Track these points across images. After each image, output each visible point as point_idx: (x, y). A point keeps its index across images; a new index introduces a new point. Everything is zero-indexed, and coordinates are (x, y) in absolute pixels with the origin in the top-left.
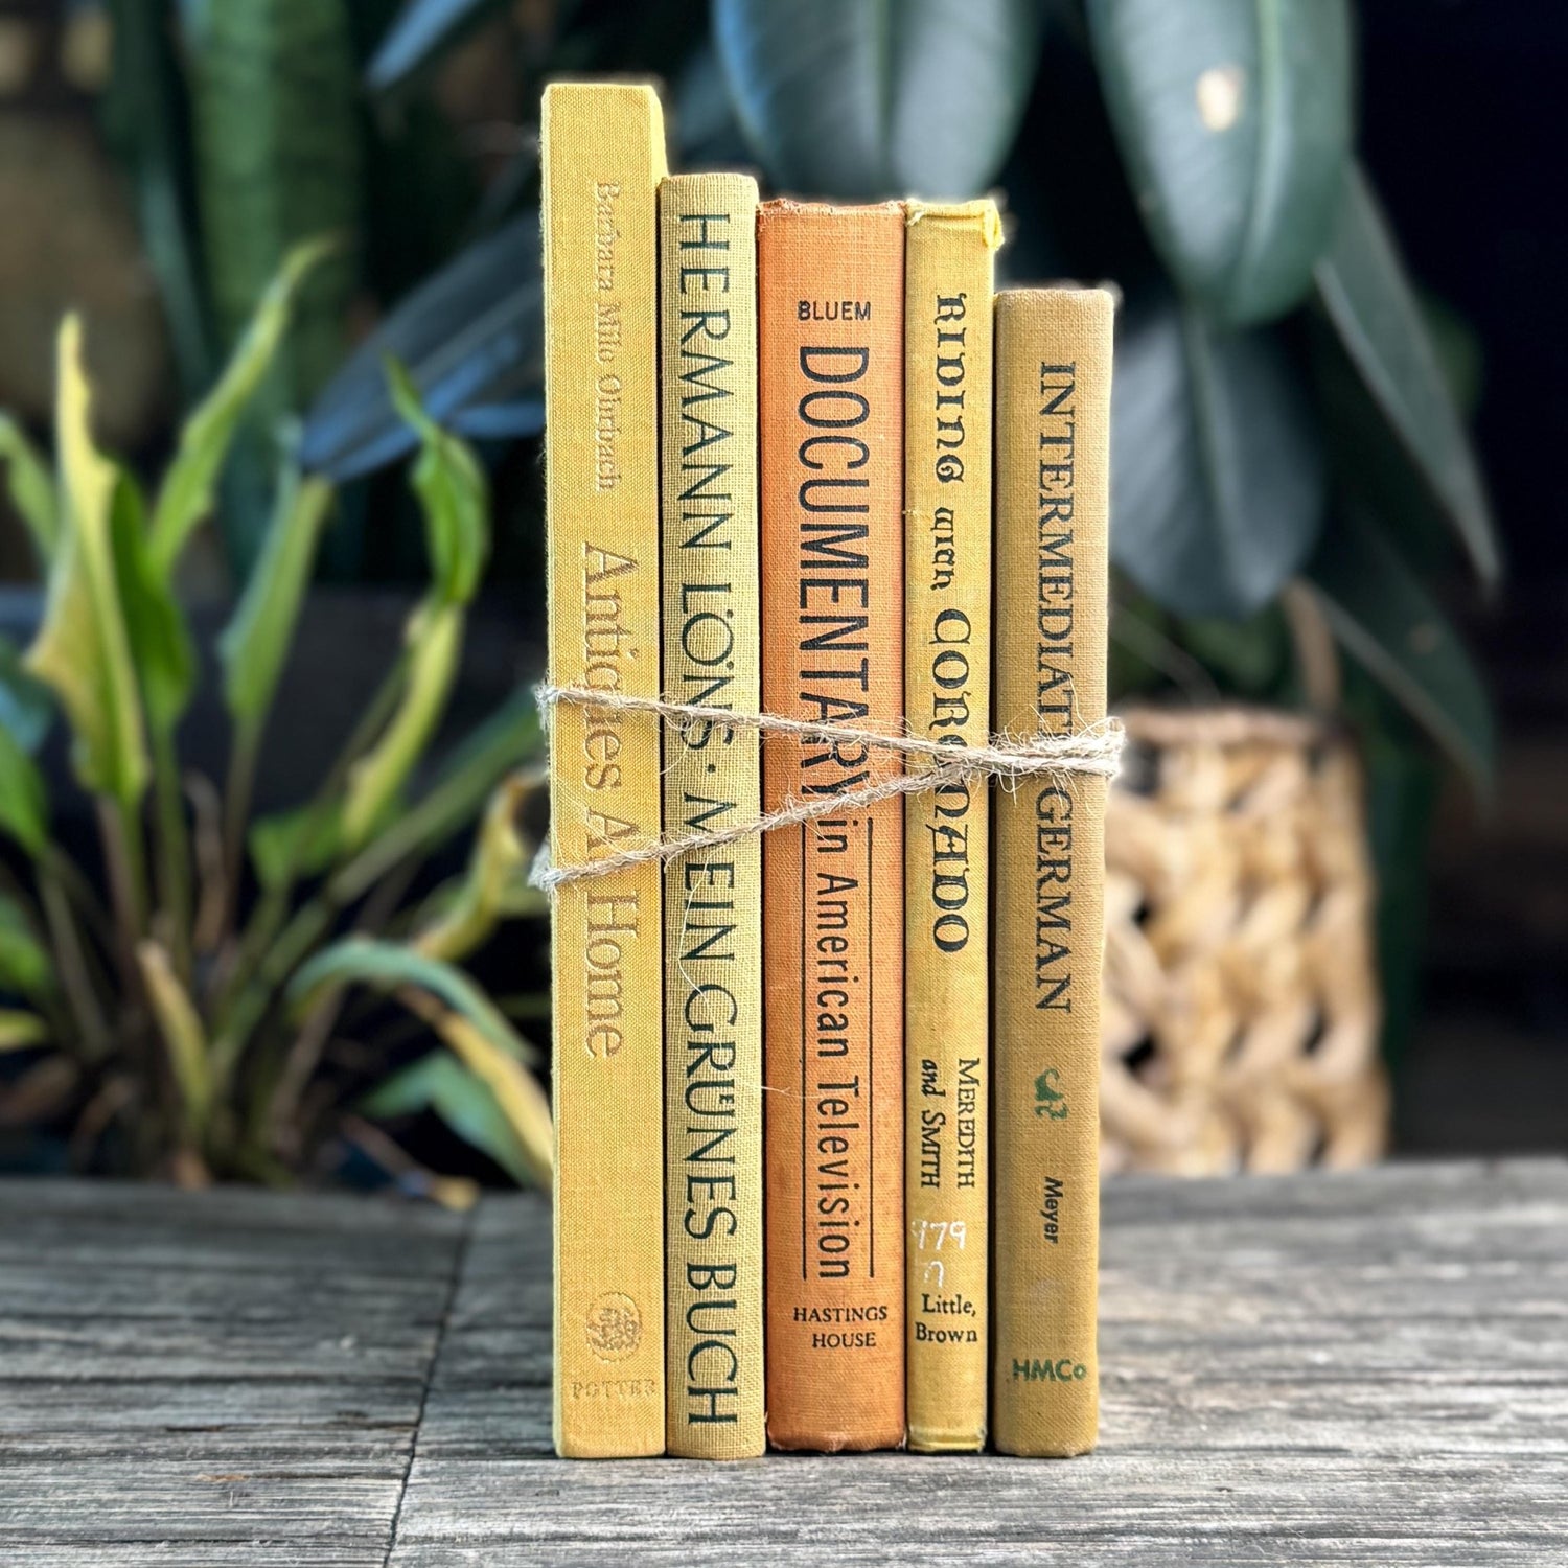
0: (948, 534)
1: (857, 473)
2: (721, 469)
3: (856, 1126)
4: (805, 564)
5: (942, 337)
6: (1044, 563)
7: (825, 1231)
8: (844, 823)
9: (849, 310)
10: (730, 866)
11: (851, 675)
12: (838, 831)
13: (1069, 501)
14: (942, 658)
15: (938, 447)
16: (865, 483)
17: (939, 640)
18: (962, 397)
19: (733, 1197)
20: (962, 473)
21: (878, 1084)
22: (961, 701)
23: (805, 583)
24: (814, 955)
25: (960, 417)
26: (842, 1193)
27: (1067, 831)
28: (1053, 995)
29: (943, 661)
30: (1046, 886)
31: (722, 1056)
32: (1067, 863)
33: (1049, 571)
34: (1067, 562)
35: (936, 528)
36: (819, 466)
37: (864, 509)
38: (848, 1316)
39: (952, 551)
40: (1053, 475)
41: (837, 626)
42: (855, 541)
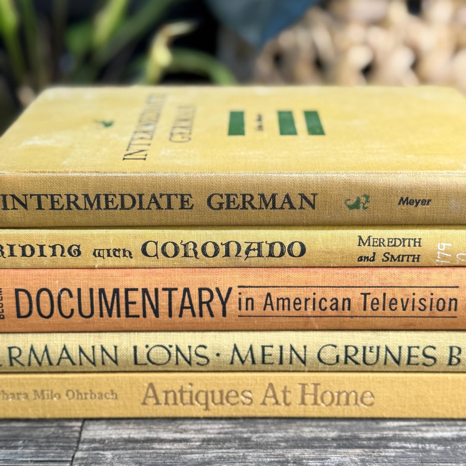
0: (106, 252)
1: (75, 294)
2: (81, 350)
3: (385, 294)
4: (119, 316)
5: (12, 254)
6: (99, 208)
7: (434, 309)
8: (240, 299)
10: (263, 347)
11: (170, 296)
12: (244, 301)
13: (68, 196)
14: (165, 254)
15: (65, 256)
16: (79, 290)
17: (156, 255)
18: (40, 246)
19: (418, 347)
20: (76, 245)
21: (365, 283)
22: (185, 245)
23: (128, 315)
24: (302, 312)
25: (50, 246)
26: (417, 301)
27: (228, 196)
28: (308, 202)
29: (166, 253)
30: (255, 205)
31: (351, 351)
32: (244, 196)
33: (103, 205)
34: (98, 197)
35: (103, 257)
36: (72, 310)
37: (91, 290)
39: (113, 250)
40: (56, 204)
41: (147, 302)
42: (107, 294)
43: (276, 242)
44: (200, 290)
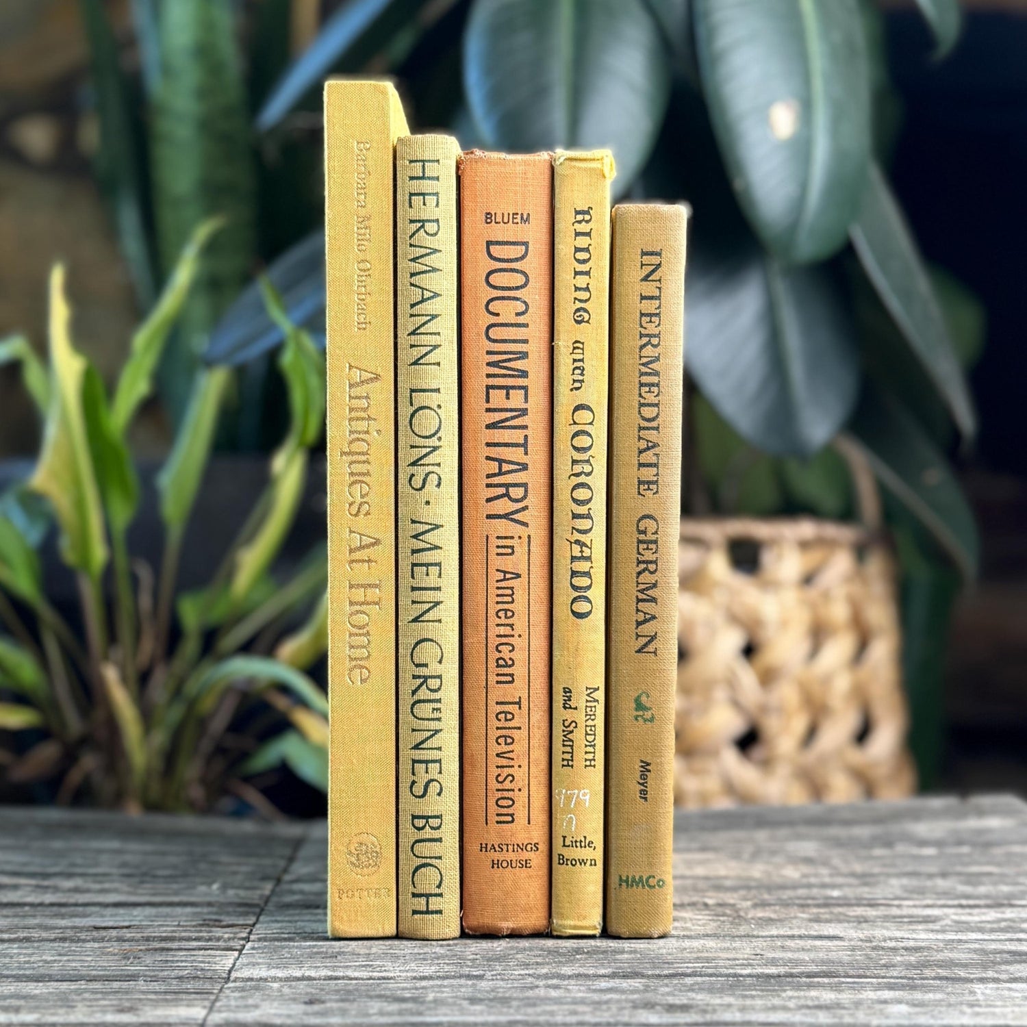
0: (580, 357)
1: (521, 320)
2: (434, 317)
3: (519, 728)
4: (488, 376)
5: (577, 234)
6: (642, 374)
7: (499, 794)
8: (512, 538)
9: (516, 218)
10: (439, 564)
11: (517, 445)
12: (509, 543)
13: (658, 336)
14: (576, 434)
15: (574, 303)
16: (526, 325)
17: (575, 423)
18: (589, 272)
19: (440, 773)
20: (590, 318)
21: (534, 702)
22: (588, 461)
23: (488, 388)
24: (493, 620)
25: (588, 284)
26: (510, 771)
27: (655, 542)
28: (646, 645)
29: (578, 436)
30: (641, 577)
31: (433, 683)
32: (655, 562)
33: (645, 379)
34: (657, 374)
35: (573, 353)
36: (498, 315)
37: (526, 341)
38: (513, 849)
39: (583, 367)
40: (648, 319)
41: (509, 415)
42: (519, 362)
43: (592, 580)
44: (525, 485)
